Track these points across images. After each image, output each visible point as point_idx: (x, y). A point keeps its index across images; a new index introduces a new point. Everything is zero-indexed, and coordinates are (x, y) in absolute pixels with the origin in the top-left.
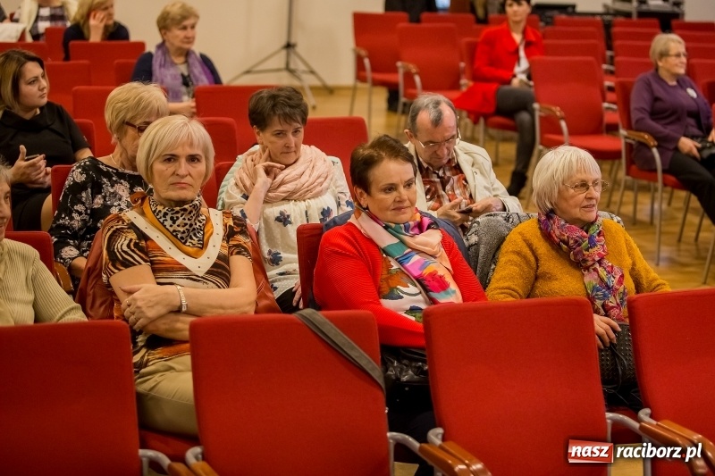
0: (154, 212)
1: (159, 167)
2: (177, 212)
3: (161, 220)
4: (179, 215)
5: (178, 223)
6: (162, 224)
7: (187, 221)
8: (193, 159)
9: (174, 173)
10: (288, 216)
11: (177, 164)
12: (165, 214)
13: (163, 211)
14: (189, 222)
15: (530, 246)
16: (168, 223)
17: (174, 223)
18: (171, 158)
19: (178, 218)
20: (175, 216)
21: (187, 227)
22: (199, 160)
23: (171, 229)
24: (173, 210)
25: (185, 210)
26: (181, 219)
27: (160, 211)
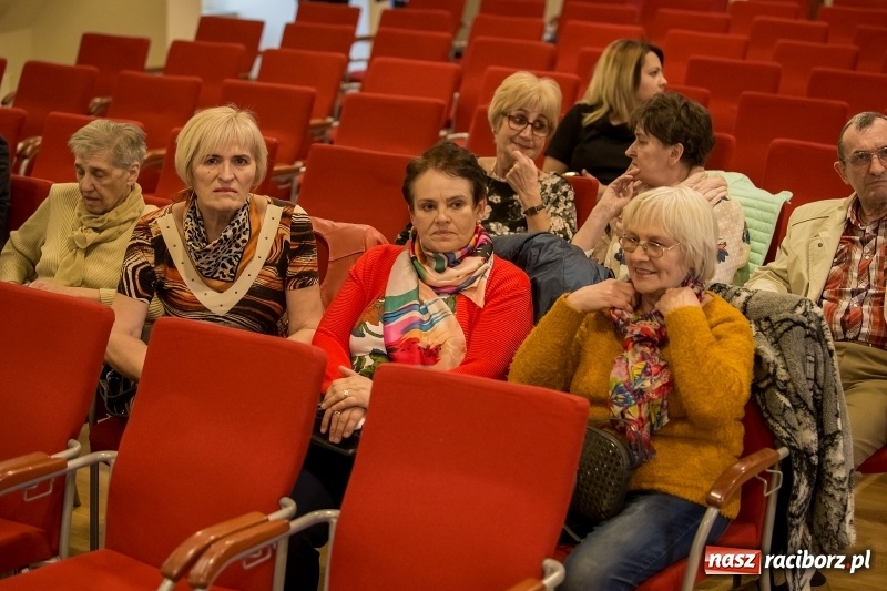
1: (201, 170)
8: (239, 160)
9: (217, 177)
11: (220, 166)
22: (246, 162)
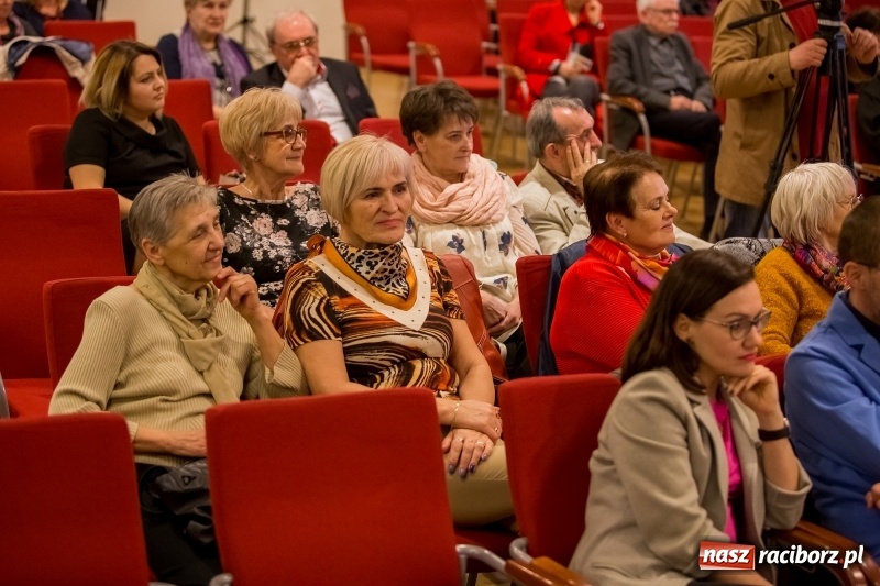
0: (344, 256)
1: (360, 204)
2: (377, 256)
3: (354, 266)
4: (378, 259)
5: (377, 268)
6: (356, 270)
7: (387, 267)
8: (399, 189)
9: (379, 210)
10: (462, 240)
12: (360, 259)
13: (357, 255)
14: (389, 268)
15: (791, 281)
16: (364, 269)
17: (372, 269)
18: (376, 192)
19: (377, 263)
20: (373, 261)
21: (387, 273)
22: (404, 190)
23: (368, 277)
24: (371, 253)
25: (386, 253)
26: (380, 264)
27: (353, 255)
